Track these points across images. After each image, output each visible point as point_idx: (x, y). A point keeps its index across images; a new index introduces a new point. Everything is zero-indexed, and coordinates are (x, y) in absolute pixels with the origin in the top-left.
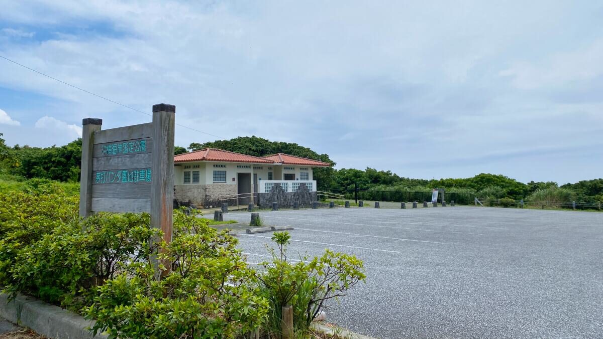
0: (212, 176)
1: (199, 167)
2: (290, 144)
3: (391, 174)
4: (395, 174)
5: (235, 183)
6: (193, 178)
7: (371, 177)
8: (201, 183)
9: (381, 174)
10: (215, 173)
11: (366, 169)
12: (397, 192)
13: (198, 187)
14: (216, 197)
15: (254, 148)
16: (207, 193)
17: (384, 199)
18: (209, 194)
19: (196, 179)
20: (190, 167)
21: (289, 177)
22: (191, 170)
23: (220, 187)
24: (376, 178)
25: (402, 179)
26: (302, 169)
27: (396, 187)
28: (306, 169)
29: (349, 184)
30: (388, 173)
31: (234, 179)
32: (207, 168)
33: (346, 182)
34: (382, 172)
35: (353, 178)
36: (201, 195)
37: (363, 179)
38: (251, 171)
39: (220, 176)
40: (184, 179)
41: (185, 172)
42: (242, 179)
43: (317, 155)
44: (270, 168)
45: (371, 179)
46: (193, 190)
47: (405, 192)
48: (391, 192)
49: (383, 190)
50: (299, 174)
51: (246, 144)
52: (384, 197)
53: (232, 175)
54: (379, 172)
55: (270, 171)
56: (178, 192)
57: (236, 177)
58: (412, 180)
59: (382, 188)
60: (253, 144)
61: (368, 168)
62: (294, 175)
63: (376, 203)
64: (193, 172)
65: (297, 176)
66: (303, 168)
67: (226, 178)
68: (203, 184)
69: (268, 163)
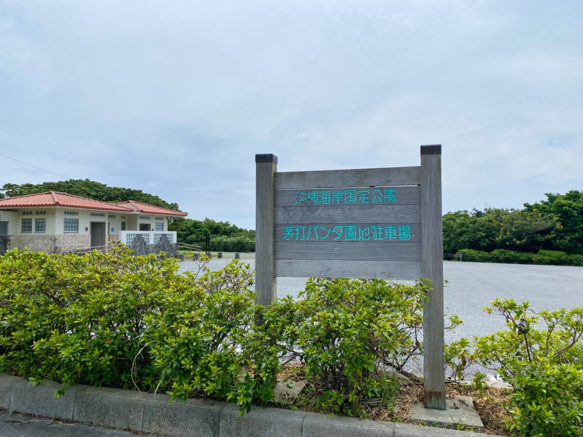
0: (63, 225)
1: (45, 213)
2: (135, 191)
3: (229, 225)
4: (234, 225)
5: (89, 232)
6: (36, 227)
7: (211, 228)
8: (48, 232)
9: (221, 225)
10: (66, 222)
11: (205, 219)
12: (239, 243)
13: (44, 238)
14: (67, 249)
15: (94, 193)
16: (57, 244)
17: (226, 249)
18: (59, 246)
19: (41, 227)
20: (31, 213)
21: (145, 227)
22: (34, 218)
23: (71, 238)
24: (217, 229)
25: (241, 230)
26: (157, 218)
27: (239, 238)
28: (161, 219)
29: (187, 235)
30: (227, 224)
31: (86, 229)
32: (57, 214)
33: (184, 232)
34: (221, 223)
35: (192, 228)
36: (49, 246)
37: (203, 230)
38: (105, 220)
39: (72, 226)
40: (23, 227)
41: (22, 219)
42: (97, 229)
43: (167, 204)
44: (123, 217)
45: (211, 230)
46: (36, 240)
47: (247, 243)
48: (233, 243)
49: (225, 240)
50: (155, 224)
51: (83, 188)
52: (226, 248)
53: (85, 223)
54: (218, 223)
55: (124, 220)
56: (14, 244)
57: (89, 226)
58: (251, 231)
59: (224, 239)
60: (91, 189)
61: (206, 219)
62: (150, 225)
63: (219, 254)
64: (36, 219)
65: (153, 226)
66: (159, 218)
67: (78, 227)
68: (53, 234)
69: (127, 211)
